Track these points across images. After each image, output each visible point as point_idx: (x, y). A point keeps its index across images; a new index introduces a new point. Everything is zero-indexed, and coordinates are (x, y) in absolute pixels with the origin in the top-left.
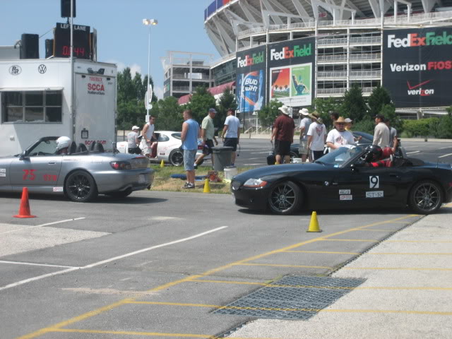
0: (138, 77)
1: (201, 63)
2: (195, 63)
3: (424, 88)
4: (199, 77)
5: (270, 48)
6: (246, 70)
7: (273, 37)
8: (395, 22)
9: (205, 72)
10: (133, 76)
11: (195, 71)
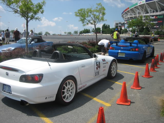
0: (107, 25)
1: (121, 23)
2: (119, 23)
3: (157, 26)
4: (120, 25)
5: (130, 19)
6: (126, 23)
7: (130, 18)
8: (152, 14)
9: (121, 24)
10: (106, 25)
11: (119, 24)
